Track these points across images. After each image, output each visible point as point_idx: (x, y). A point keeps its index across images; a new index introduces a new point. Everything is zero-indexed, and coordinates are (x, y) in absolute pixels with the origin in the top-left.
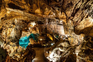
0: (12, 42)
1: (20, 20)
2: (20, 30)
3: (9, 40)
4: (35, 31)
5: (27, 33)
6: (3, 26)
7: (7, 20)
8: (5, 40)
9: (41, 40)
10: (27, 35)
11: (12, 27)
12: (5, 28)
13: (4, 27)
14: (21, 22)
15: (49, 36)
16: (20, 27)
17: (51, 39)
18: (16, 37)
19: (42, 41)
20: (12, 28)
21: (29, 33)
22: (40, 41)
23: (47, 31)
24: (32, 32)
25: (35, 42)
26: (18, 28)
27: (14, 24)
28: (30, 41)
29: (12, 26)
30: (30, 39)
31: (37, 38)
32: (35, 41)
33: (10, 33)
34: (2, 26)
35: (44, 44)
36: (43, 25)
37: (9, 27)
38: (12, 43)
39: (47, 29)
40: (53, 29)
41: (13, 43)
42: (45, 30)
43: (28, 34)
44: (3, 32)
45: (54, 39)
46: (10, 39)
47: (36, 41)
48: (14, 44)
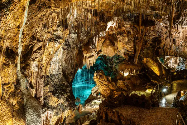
0: (56, 93)
1: (87, 11)
3: (47, 88)
4: (112, 49)
5: (89, 55)
6: (33, 38)
7: (50, 7)
8: (37, 91)
9: (126, 74)
10: (88, 60)
11: (59, 37)
12: (40, 44)
14: (90, 16)
16: (79, 37)
18: (64, 72)
19: (129, 78)
20: (60, 40)
21: (93, 53)
22: (122, 78)
24: (101, 51)
25: (110, 83)
26: (71, 41)
27: (65, 25)
28: (96, 80)
29: (59, 33)
30: (95, 75)
31: (112, 68)
32: (110, 78)
33: (48, 64)
34: (28, 38)
37: (50, 40)
38: (55, 99)
39: (160, 41)
40: (177, 43)
41: (58, 98)
43: (91, 57)
44: (33, 60)
45: (164, 72)
46: (48, 84)
47: (112, 79)
48: (61, 101)
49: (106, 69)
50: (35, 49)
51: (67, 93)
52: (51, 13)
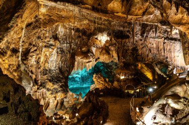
0: (52, 81)
2: (69, 52)
3: (45, 77)
4: (107, 57)
5: (88, 61)
6: (30, 44)
7: (40, 28)
8: (36, 76)
9: (122, 77)
10: (87, 64)
11: (52, 45)
12: (36, 48)
13: (34, 46)
14: (73, 32)
15: (142, 68)
16: (71, 46)
17: (149, 75)
18: (60, 69)
19: (124, 81)
20: (53, 47)
21: (91, 59)
22: (119, 80)
23: (139, 55)
24: (99, 58)
25: (107, 83)
26: (64, 48)
27: (56, 38)
28: (94, 80)
29: (52, 42)
30: (94, 76)
31: (111, 72)
32: (107, 80)
33: (46, 61)
35: (129, 88)
36: (127, 40)
37: (45, 46)
38: (51, 84)
41: (53, 84)
42: (133, 55)
44: (31, 56)
45: (156, 77)
46: (46, 74)
47: (109, 81)
48: (56, 86)
49: (106, 73)
50: (32, 50)
51: (61, 82)
52: (41, 31)
